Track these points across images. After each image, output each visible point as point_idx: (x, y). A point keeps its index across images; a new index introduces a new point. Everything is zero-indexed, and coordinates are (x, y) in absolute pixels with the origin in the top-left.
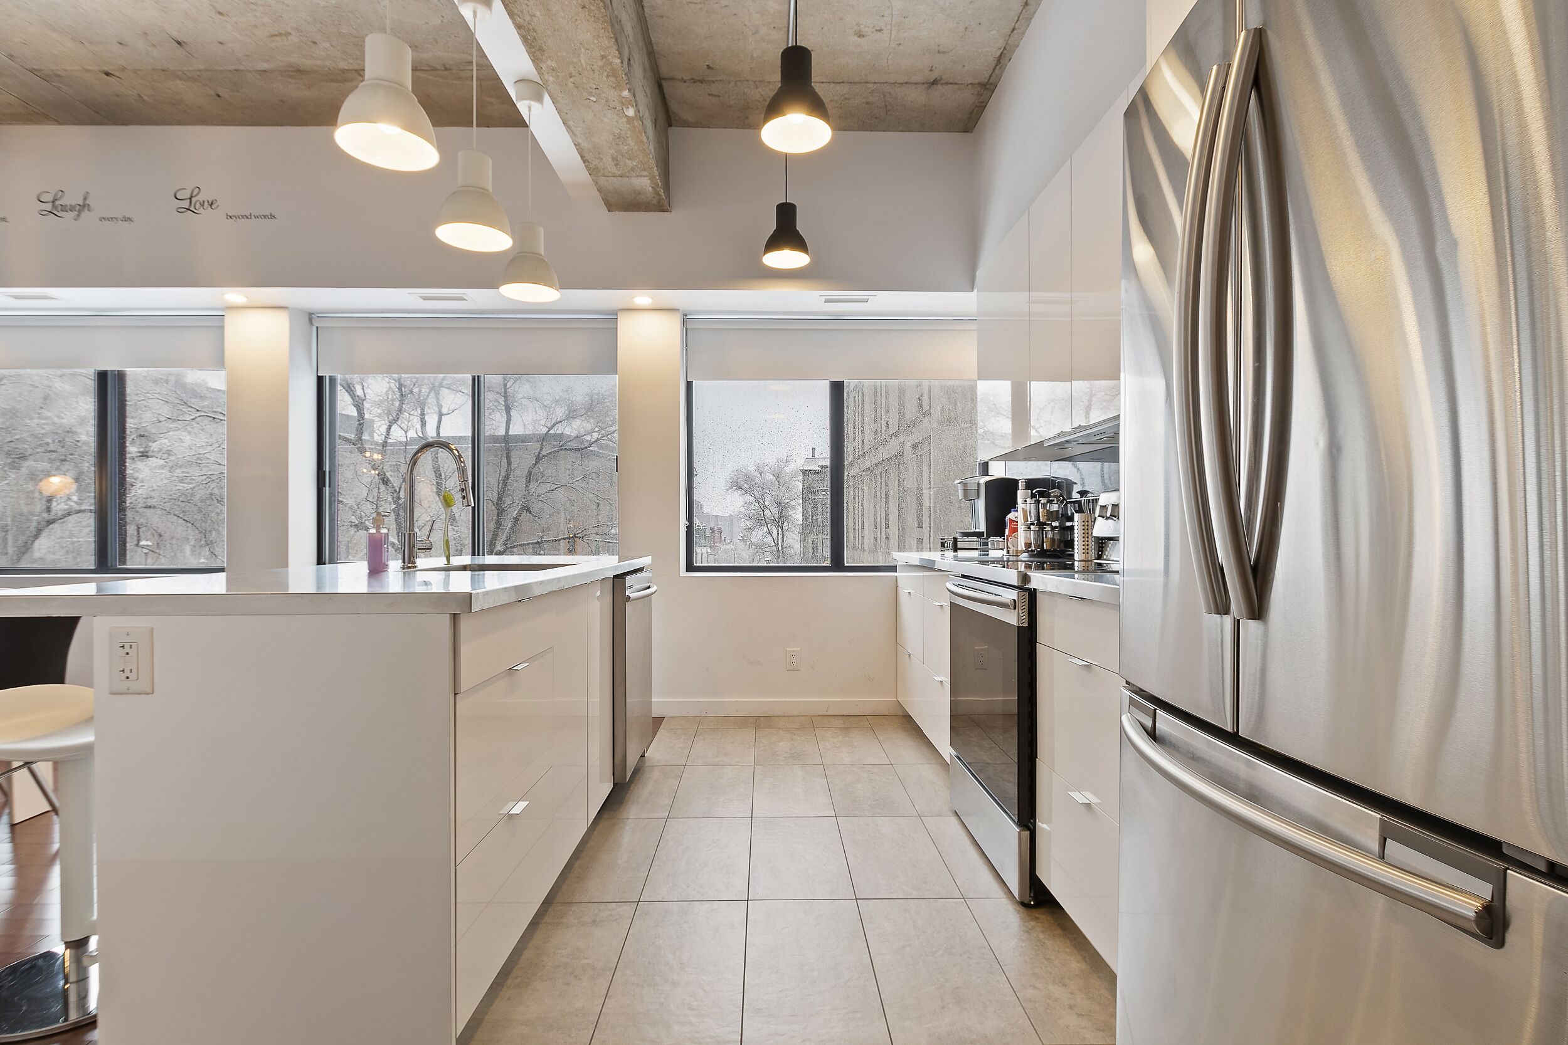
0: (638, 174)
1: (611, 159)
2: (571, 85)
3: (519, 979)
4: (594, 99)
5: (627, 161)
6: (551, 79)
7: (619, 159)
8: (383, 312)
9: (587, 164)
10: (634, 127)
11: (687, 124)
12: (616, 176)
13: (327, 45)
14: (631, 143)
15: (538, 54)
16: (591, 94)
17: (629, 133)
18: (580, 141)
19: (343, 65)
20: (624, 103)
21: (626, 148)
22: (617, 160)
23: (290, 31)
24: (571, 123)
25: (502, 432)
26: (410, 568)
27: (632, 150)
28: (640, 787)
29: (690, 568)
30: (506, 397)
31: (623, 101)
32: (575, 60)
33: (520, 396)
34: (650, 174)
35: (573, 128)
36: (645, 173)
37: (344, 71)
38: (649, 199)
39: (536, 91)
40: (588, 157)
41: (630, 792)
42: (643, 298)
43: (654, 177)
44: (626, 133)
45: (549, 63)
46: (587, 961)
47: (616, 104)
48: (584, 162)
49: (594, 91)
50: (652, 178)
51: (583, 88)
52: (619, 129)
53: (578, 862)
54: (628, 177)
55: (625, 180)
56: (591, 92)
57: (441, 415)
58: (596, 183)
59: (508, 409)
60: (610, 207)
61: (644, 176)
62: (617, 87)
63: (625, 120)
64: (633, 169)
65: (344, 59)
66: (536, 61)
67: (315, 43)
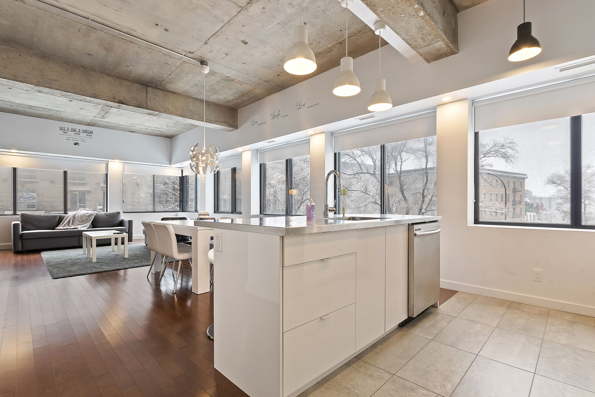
0: (435, 41)
1: (421, 39)
2: (391, 14)
3: (330, 385)
4: (403, 16)
5: (428, 37)
6: (383, 16)
7: (424, 38)
8: (352, 128)
9: (411, 46)
10: (426, 20)
11: (467, 7)
12: (426, 46)
13: (323, 41)
14: (427, 28)
15: (374, 8)
16: (401, 14)
17: (424, 24)
18: (404, 37)
19: (329, 46)
20: (417, 11)
21: (426, 31)
22: (423, 39)
23: (312, 42)
24: (398, 31)
25: (424, 167)
26: (326, 217)
27: (429, 31)
28: (427, 321)
29: (476, 221)
30: (426, 152)
31: (416, 10)
32: (389, 2)
33: (432, 151)
34: (442, 39)
35: (399, 33)
36: (439, 40)
37: (330, 48)
38: (445, 51)
39: (381, 24)
40: (410, 42)
41: (421, 322)
42: (446, 97)
43: (444, 39)
44: (423, 24)
45: (380, 9)
46: (356, 391)
47: (414, 13)
48: (410, 45)
49: (402, 12)
50: (443, 40)
51: (397, 13)
52: (419, 24)
53: (381, 346)
54: (431, 44)
55: (431, 46)
56: (401, 13)
57: (402, 162)
58: (418, 52)
59: (427, 157)
60: (428, 61)
61: (439, 41)
62: (412, 5)
63: (420, 18)
64: (432, 40)
65: (329, 44)
66: (374, 11)
67: (320, 42)
